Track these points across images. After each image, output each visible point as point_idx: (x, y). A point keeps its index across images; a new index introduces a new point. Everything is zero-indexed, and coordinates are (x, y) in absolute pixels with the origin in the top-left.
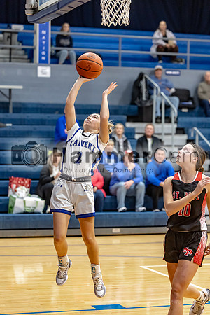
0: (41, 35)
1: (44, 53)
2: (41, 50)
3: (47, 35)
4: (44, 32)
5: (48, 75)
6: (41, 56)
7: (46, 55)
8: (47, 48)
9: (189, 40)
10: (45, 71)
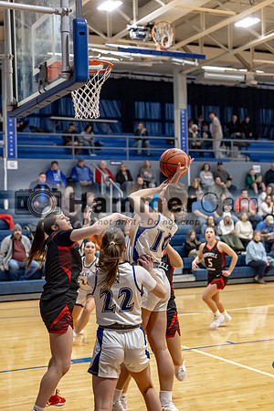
0: (9, 135)
1: (11, 150)
2: (9, 147)
3: (13, 136)
4: (11, 133)
5: (16, 168)
6: (9, 152)
7: (14, 152)
8: (14, 146)
9: (127, 137)
10: (12, 165)
